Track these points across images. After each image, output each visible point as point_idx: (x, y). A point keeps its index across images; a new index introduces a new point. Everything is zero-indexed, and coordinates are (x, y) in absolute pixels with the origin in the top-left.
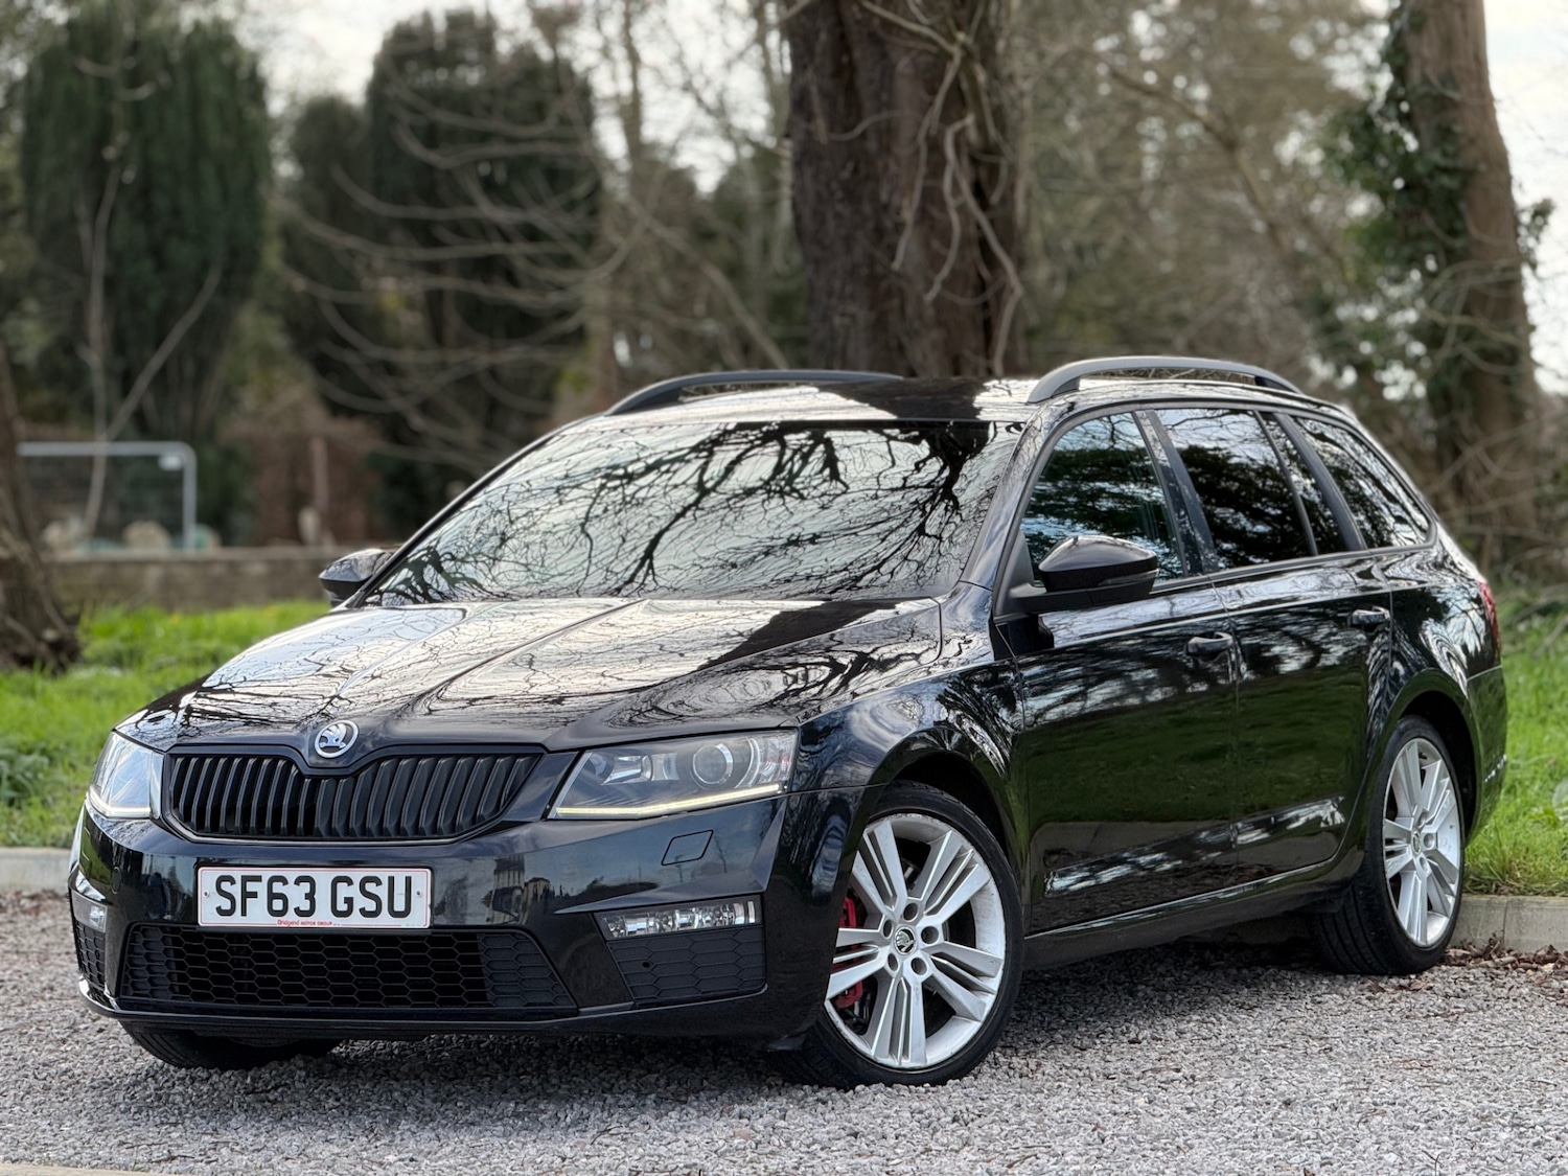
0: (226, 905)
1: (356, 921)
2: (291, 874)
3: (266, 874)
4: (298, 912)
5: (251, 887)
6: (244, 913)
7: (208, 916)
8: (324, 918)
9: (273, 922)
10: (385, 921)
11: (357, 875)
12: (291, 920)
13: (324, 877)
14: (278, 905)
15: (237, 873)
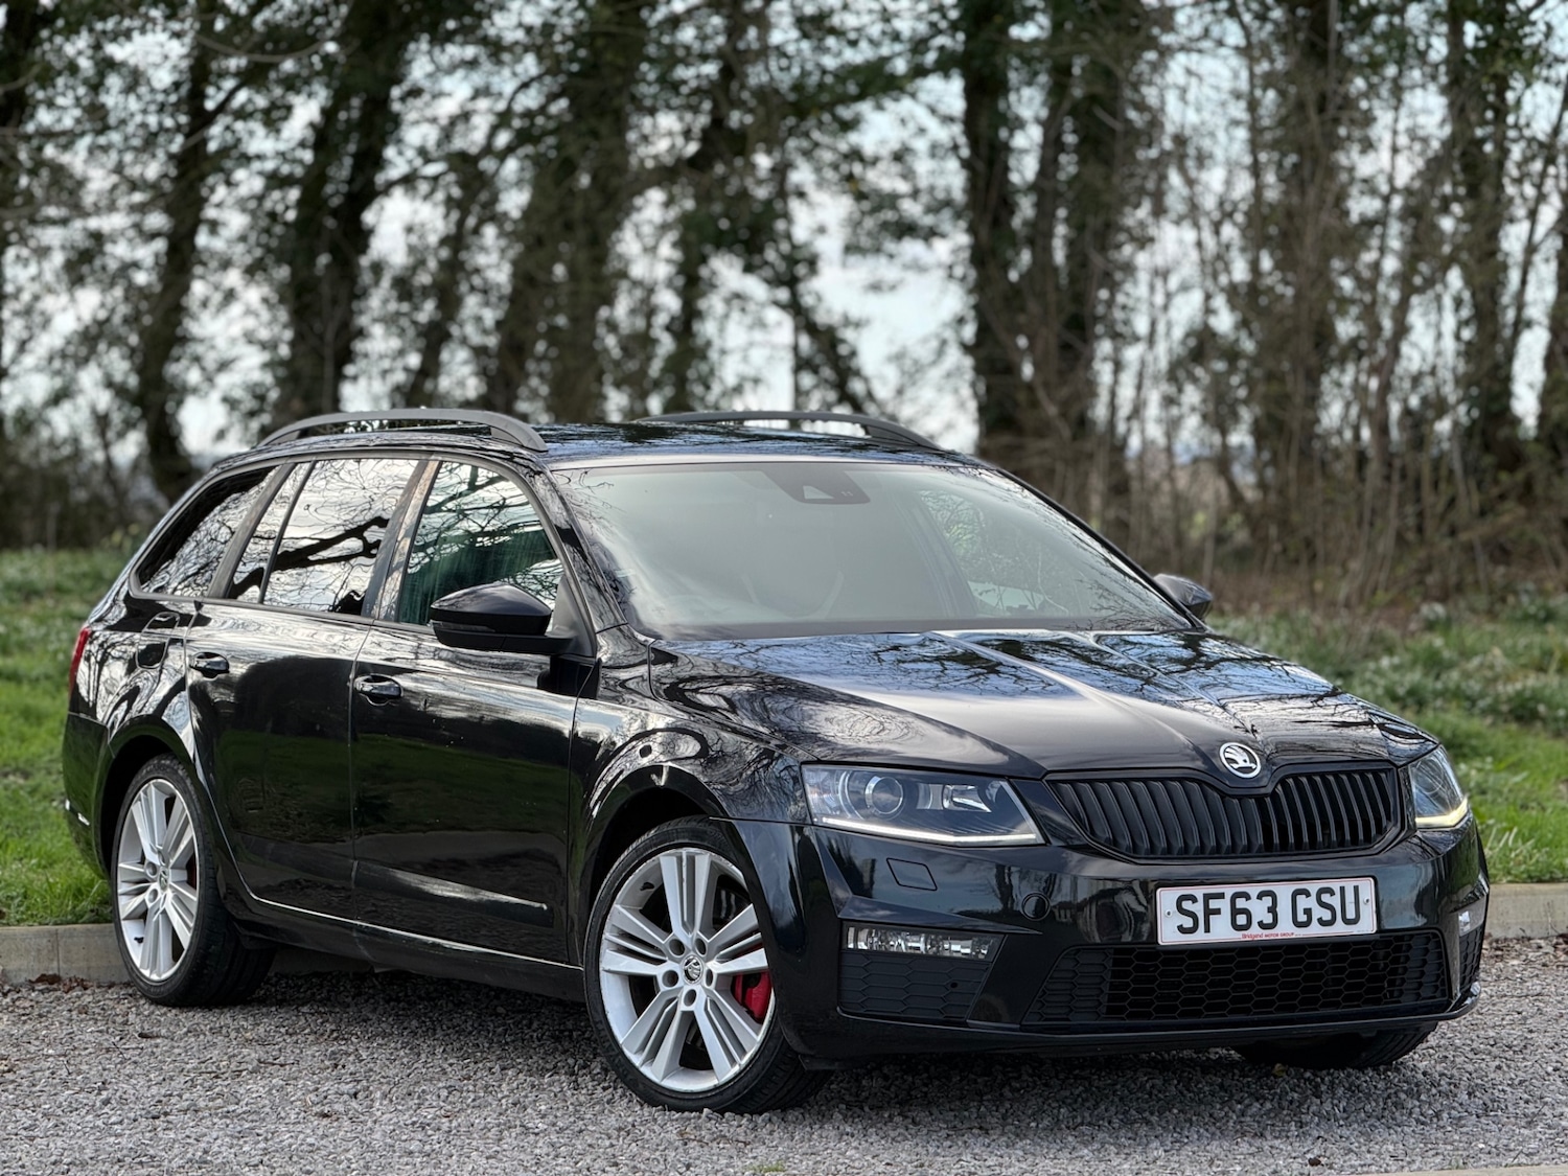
0: (1188, 923)
1: (1315, 931)
2: (1254, 890)
3: (1229, 890)
4: (1261, 925)
5: (1213, 904)
6: (1207, 930)
7: (1169, 933)
8: (1286, 930)
9: (1237, 936)
10: (1339, 929)
11: (1313, 887)
12: (1255, 933)
13: (1284, 891)
14: (1241, 920)
15: (1199, 892)
